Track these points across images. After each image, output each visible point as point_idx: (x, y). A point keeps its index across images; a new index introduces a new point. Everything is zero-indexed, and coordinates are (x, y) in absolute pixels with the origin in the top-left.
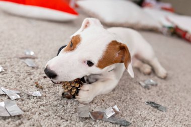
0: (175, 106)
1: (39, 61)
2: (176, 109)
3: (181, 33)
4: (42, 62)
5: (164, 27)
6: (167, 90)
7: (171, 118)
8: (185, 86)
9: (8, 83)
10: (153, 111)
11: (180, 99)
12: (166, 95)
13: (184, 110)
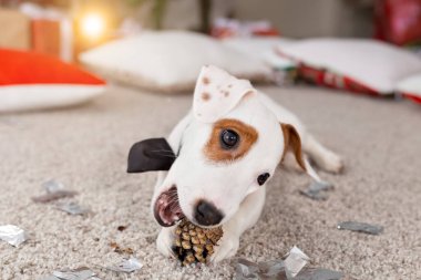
0: (391, 219)
1: (86, 199)
2: (396, 224)
3: (312, 75)
4: (92, 199)
5: (276, 70)
6: (357, 193)
7: (401, 243)
8: (382, 175)
9: (56, 259)
10: (358, 238)
11: (391, 203)
12: (362, 203)
13: (411, 223)
